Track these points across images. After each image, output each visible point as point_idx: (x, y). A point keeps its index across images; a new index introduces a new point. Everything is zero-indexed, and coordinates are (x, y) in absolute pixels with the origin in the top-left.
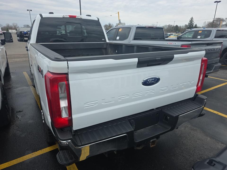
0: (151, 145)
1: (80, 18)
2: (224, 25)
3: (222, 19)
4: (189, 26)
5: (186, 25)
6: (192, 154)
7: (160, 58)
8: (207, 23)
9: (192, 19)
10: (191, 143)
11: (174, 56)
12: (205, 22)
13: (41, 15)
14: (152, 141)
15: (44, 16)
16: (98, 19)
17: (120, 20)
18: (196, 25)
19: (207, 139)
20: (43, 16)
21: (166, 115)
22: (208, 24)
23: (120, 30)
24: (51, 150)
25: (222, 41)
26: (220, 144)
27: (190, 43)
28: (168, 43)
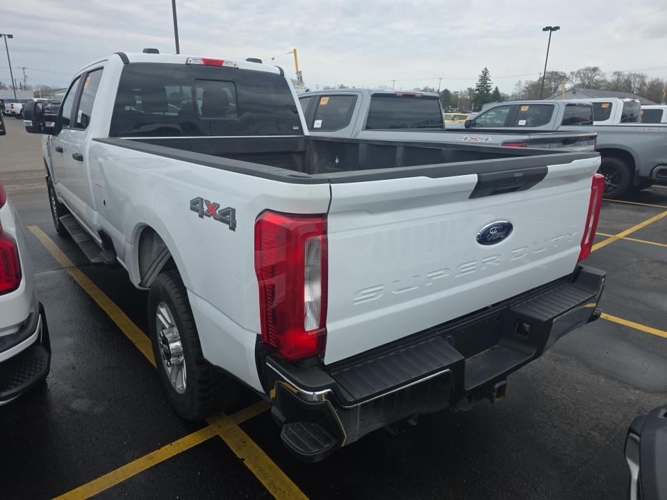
0: (497, 397)
1: (233, 66)
2: (569, 91)
3: (562, 75)
4: (477, 92)
5: (470, 90)
6: (575, 420)
7: (521, 175)
8: (524, 85)
9: (485, 72)
10: (564, 394)
11: (547, 168)
12: (520, 82)
13: (124, 57)
14: (497, 386)
15: (133, 58)
16: (281, 71)
17: (301, 72)
18: (497, 88)
19: (598, 380)
20: (131, 61)
21: (522, 319)
22: (527, 88)
23: (324, 101)
24: (200, 442)
25: (596, 134)
26: (633, 391)
27: (526, 137)
28: (467, 138)
